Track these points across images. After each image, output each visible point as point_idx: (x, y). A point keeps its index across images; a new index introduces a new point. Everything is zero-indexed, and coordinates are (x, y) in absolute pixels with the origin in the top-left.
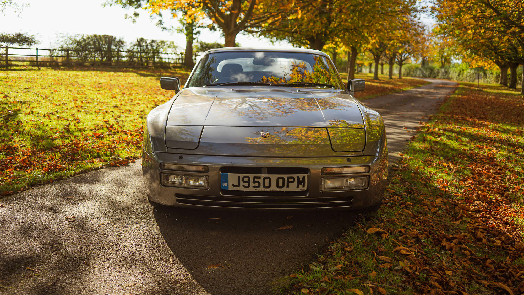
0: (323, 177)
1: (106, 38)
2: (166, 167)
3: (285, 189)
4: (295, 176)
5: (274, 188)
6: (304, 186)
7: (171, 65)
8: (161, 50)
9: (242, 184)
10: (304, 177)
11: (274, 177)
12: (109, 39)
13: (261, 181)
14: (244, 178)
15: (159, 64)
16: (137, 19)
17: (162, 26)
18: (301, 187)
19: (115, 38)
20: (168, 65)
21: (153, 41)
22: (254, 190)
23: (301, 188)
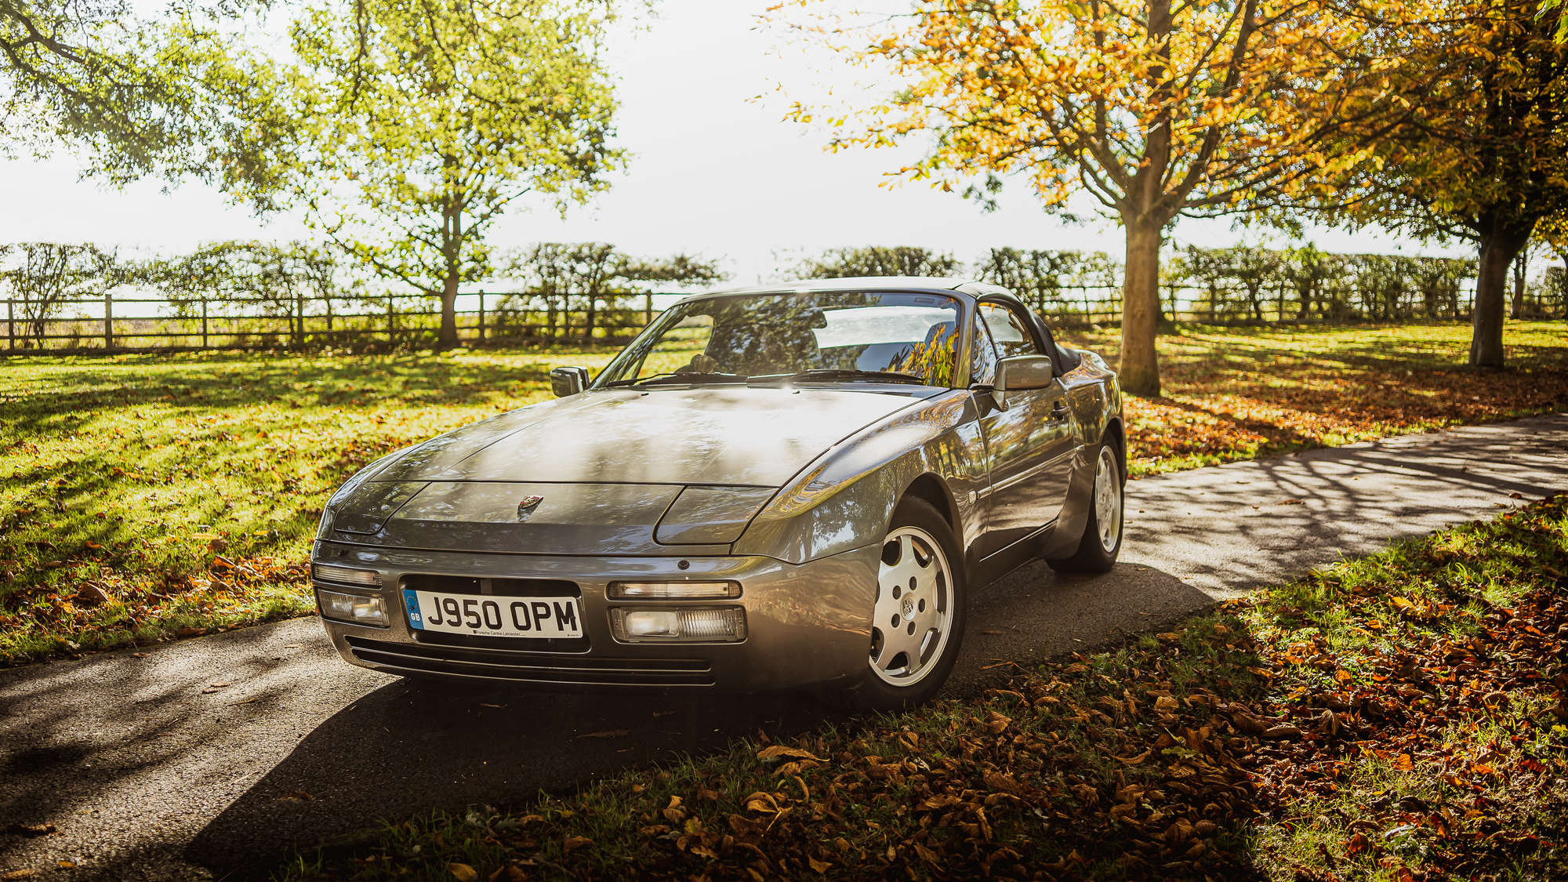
0: (619, 607)
1: (903, 255)
2: (321, 576)
3: (532, 633)
4: (550, 601)
5: (508, 630)
6: (574, 628)
7: (1094, 319)
8: (1063, 279)
9: (446, 617)
10: (569, 605)
11: (504, 602)
12: (910, 256)
13: (478, 609)
14: (446, 601)
15: (1057, 319)
16: (998, 197)
17: (1062, 211)
18: (567, 627)
19: (929, 254)
20: (1084, 319)
21: (1036, 256)
22: (470, 632)
23: (568, 632)
